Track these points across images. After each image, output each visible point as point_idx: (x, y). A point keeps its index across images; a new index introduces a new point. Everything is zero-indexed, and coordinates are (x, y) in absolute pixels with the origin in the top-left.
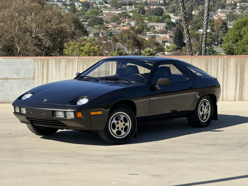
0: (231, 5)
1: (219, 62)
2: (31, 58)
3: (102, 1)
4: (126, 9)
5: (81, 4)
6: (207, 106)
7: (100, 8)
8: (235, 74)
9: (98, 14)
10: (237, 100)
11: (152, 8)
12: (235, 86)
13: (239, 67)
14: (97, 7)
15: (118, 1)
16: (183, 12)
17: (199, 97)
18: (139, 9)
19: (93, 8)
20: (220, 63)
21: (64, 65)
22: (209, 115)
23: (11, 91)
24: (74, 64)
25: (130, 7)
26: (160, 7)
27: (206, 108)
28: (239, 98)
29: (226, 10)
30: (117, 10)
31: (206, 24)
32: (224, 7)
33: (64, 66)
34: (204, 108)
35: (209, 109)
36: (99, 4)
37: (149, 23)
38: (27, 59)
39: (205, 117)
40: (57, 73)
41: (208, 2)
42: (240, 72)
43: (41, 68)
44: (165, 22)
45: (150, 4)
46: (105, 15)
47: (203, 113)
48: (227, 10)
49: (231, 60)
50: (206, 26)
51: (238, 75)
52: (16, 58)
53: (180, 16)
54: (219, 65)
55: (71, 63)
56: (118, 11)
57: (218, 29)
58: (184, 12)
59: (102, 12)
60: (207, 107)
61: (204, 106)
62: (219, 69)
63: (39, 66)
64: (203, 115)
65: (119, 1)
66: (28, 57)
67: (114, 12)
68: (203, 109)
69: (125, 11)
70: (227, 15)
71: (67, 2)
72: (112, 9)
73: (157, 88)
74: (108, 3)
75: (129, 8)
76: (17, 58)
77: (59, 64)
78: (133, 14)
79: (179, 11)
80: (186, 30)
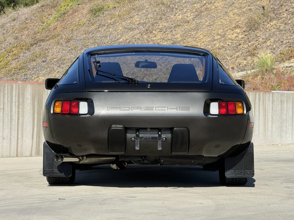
1: (13, 92)
8: (32, 112)
10: (33, 155)
20: (14, 94)
28: (36, 153)
42: (37, 109)
51: (36, 113)
54: (13, 96)
62: (13, 102)
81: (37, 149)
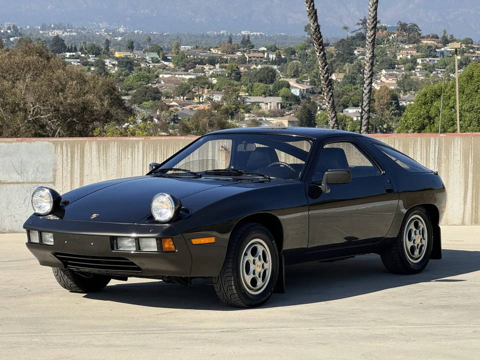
0: (405, 62)
1: (429, 147)
2: (49, 141)
3: (158, 57)
4: (205, 70)
5: (117, 63)
6: (421, 229)
7: (154, 68)
8: (462, 170)
9: (150, 81)
10: (466, 223)
11: (255, 68)
12: (463, 195)
13: (470, 156)
14: (147, 68)
15: (188, 56)
16: (323, 69)
17: (404, 211)
18: (230, 71)
19: (141, 69)
20: (432, 149)
21: (116, 154)
22: (424, 249)
23: (7, 208)
24: (136, 153)
25: (212, 67)
26: (270, 66)
27: (420, 234)
28: (472, 220)
29: (395, 72)
30: (186, 73)
31: (369, 92)
32: (391, 66)
33: (116, 156)
34: (415, 234)
35: (425, 236)
36: (151, 62)
37: (249, 97)
38: (39, 142)
39: (417, 252)
40: (102, 170)
41: (371, 51)
42: (473, 167)
43: (69, 161)
44: (281, 94)
45: (249, 61)
46: (163, 83)
47: (414, 243)
48: (398, 73)
49: (454, 143)
50: (368, 96)
51: (470, 172)
52: (17, 140)
53: (309, 84)
54: (431, 152)
55: (130, 150)
56: (189, 74)
57: (381, 108)
58: (325, 69)
59: (157, 76)
60: (421, 232)
61: (414, 229)
62: (431, 159)
63: (65, 157)
64: (413, 249)
65: (190, 56)
66: (42, 139)
67: (180, 76)
68: (413, 234)
69: (203, 74)
70: (398, 81)
71: (90, 58)
72: (177, 71)
73: (323, 190)
74: (169, 60)
75: (210, 69)
76: (20, 141)
77: (106, 152)
78: (217, 80)
79: (305, 75)
80: (330, 105)
81: (474, 217)
